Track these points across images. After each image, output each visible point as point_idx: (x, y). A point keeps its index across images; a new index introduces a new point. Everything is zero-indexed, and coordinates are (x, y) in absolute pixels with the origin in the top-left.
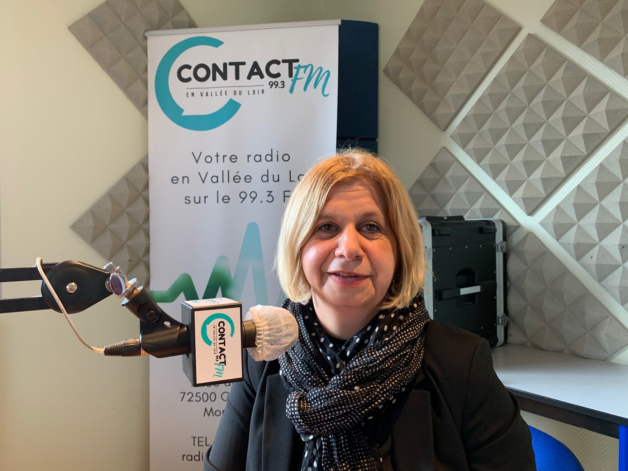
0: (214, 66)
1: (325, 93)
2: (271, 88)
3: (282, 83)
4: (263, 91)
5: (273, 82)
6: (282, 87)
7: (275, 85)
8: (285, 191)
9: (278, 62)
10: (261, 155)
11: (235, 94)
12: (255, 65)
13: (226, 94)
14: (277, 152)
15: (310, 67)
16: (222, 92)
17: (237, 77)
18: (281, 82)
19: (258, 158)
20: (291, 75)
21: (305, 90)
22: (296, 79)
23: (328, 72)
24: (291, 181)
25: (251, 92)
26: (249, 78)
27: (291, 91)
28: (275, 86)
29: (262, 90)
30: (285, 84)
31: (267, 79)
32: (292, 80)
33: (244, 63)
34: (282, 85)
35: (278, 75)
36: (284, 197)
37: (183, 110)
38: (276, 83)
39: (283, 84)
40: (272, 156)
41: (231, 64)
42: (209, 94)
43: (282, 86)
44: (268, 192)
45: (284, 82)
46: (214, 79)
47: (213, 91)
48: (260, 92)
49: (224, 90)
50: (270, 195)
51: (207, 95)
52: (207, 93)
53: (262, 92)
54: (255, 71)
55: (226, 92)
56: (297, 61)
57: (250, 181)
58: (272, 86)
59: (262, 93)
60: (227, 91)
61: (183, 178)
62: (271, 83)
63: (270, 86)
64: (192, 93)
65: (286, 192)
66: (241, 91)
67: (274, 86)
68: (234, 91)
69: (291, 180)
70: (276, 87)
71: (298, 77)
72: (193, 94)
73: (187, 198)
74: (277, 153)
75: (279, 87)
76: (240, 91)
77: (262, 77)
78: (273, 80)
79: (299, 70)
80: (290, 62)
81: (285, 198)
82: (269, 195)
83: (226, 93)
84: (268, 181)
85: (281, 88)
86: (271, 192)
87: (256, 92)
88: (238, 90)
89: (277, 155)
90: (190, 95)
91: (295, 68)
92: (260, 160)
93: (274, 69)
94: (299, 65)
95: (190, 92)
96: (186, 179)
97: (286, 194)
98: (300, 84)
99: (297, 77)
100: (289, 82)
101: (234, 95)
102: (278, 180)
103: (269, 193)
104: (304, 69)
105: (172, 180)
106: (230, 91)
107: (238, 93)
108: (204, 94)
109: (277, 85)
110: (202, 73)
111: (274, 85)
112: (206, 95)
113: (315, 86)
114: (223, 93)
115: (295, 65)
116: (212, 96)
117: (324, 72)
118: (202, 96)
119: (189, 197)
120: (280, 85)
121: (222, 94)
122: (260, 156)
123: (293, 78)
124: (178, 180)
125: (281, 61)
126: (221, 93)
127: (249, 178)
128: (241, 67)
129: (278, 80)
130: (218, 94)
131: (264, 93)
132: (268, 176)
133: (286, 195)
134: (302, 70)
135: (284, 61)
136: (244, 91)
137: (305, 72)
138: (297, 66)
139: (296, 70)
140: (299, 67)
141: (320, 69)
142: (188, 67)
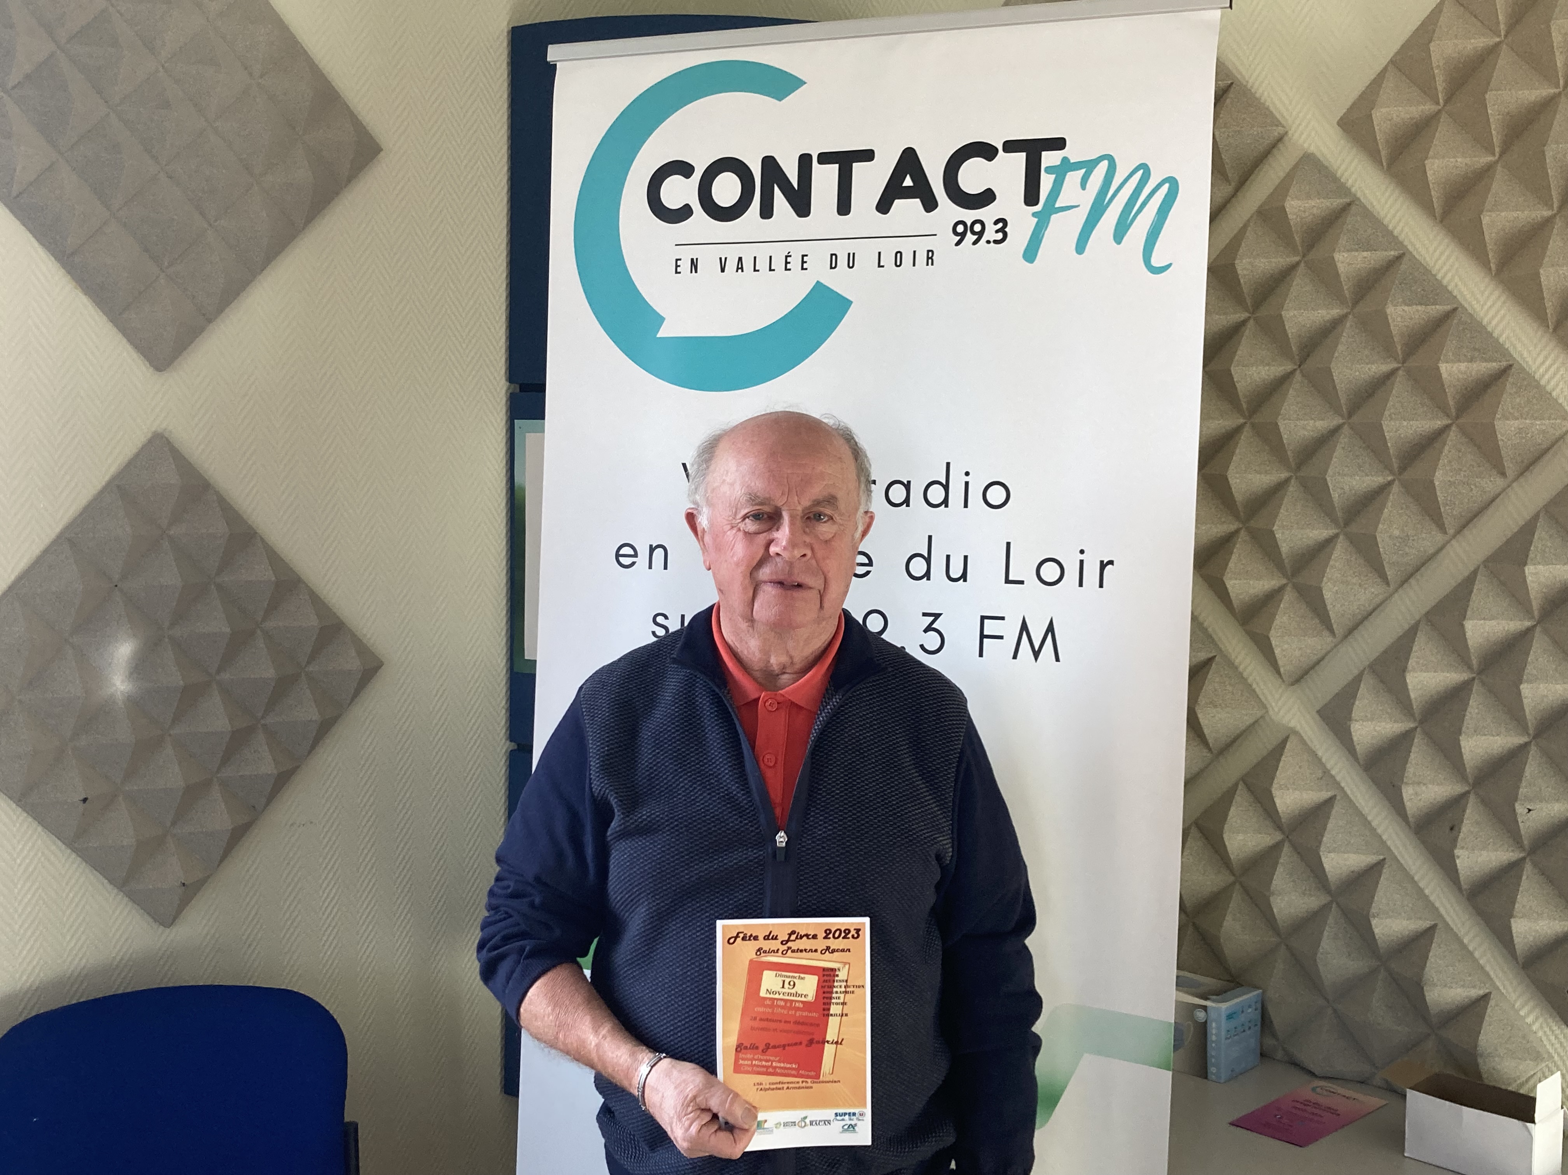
0: (770, 164)
1: (1156, 262)
2: (958, 244)
3: (1000, 225)
4: (930, 257)
5: (969, 225)
6: (996, 242)
7: (973, 233)
8: (983, 618)
9: (986, 151)
10: (909, 482)
11: (833, 266)
12: (909, 161)
13: (805, 266)
14: (967, 474)
15: (1105, 164)
16: (789, 259)
17: (844, 206)
18: (996, 223)
19: (897, 493)
20: (1031, 196)
21: (1080, 248)
22: (1051, 209)
23: (1173, 184)
24: (1008, 581)
25: (888, 260)
26: (884, 206)
27: (1030, 253)
28: (976, 237)
29: (928, 251)
30: (1006, 230)
31: (948, 211)
32: (1034, 215)
33: (867, 155)
34: (997, 232)
35: (987, 197)
36: (983, 636)
37: (660, 319)
38: (978, 228)
39: (1002, 230)
40: (946, 487)
41: (825, 158)
42: (748, 264)
43: (1000, 236)
44: (925, 614)
45: (1005, 222)
46: (767, 212)
47: (763, 253)
48: (922, 257)
49: (797, 250)
50: (933, 626)
51: (740, 267)
52: (740, 259)
53: (928, 258)
54: (908, 182)
55: (805, 259)
56: (1058, 144)
57: (868, 573)
58: (963, 235)
59: (927, 264)
60: (807, 255)
61: (652, 549)
62: (960, 229)
63: (959, 238)
64: (692, 260)
65: (986, 621)
66: (854, 254)
67: (970, 238)
68: (832, 255)
69: (1011, 578)
70: (975, 243)
72: (694, 264)
73: (660, 619)
74: (967, 479)
75: (988, 242)
76: (849, 254)
77: (930, 204)
78: (969, 216)
79: (1065, 176)
80: (1033, 149)
81: (985, 640)
82: (929, 629)
83: (803, 262)
84: (927, 575)
85: (992, 244)
86: (937, 616)
87: (907, 259)
88: (842, 250)
89: (967, 484)
90: (685, 265)
91: (1049, 170)
92: (907, 502)
93: (973, 176)
94: (1065, 160)
95: (686, 255)
96: (659, 553)
97: (991, 627)
98: (1064, 228)
99: (1055, 201)
100: (1022, 220)
101: (831, 268)
102: (964, 577)
103: (932, 618)
104: (1084, 171)
105: (618, 555)
106: (818, 256)
107: (842, 261)
108: (731, 265)
109: (980, 234)
110: (727, 189)
111: (969, 232)
112: (738, 269)
113: (1120, 233)
114: (795, 262)
115: (1049, 158)
116: (755, 270)
117: (1155, 184)
118: (723, 270)
119: (666, 617)
120: (991, 233)
121: (789, 266)
122: (907, 486)
123: (1039, 208)
124: (636, 555)
125: (1000, 148)
126: (787, 263)
127: (867, 561)
128: (858, 168)
129: (987, 214)
130: (778, 264)
131: (932, 264)
132: (928, 560)
133: (985, 633)
134: (1073, 178)
135: (1011, 146)
136: (866, 253)
137: (1083, 186)
138: (1059, 163)
139: (1054, 176)
140: (1066, 166)
141: (1141, 172)
142: (684, 169)
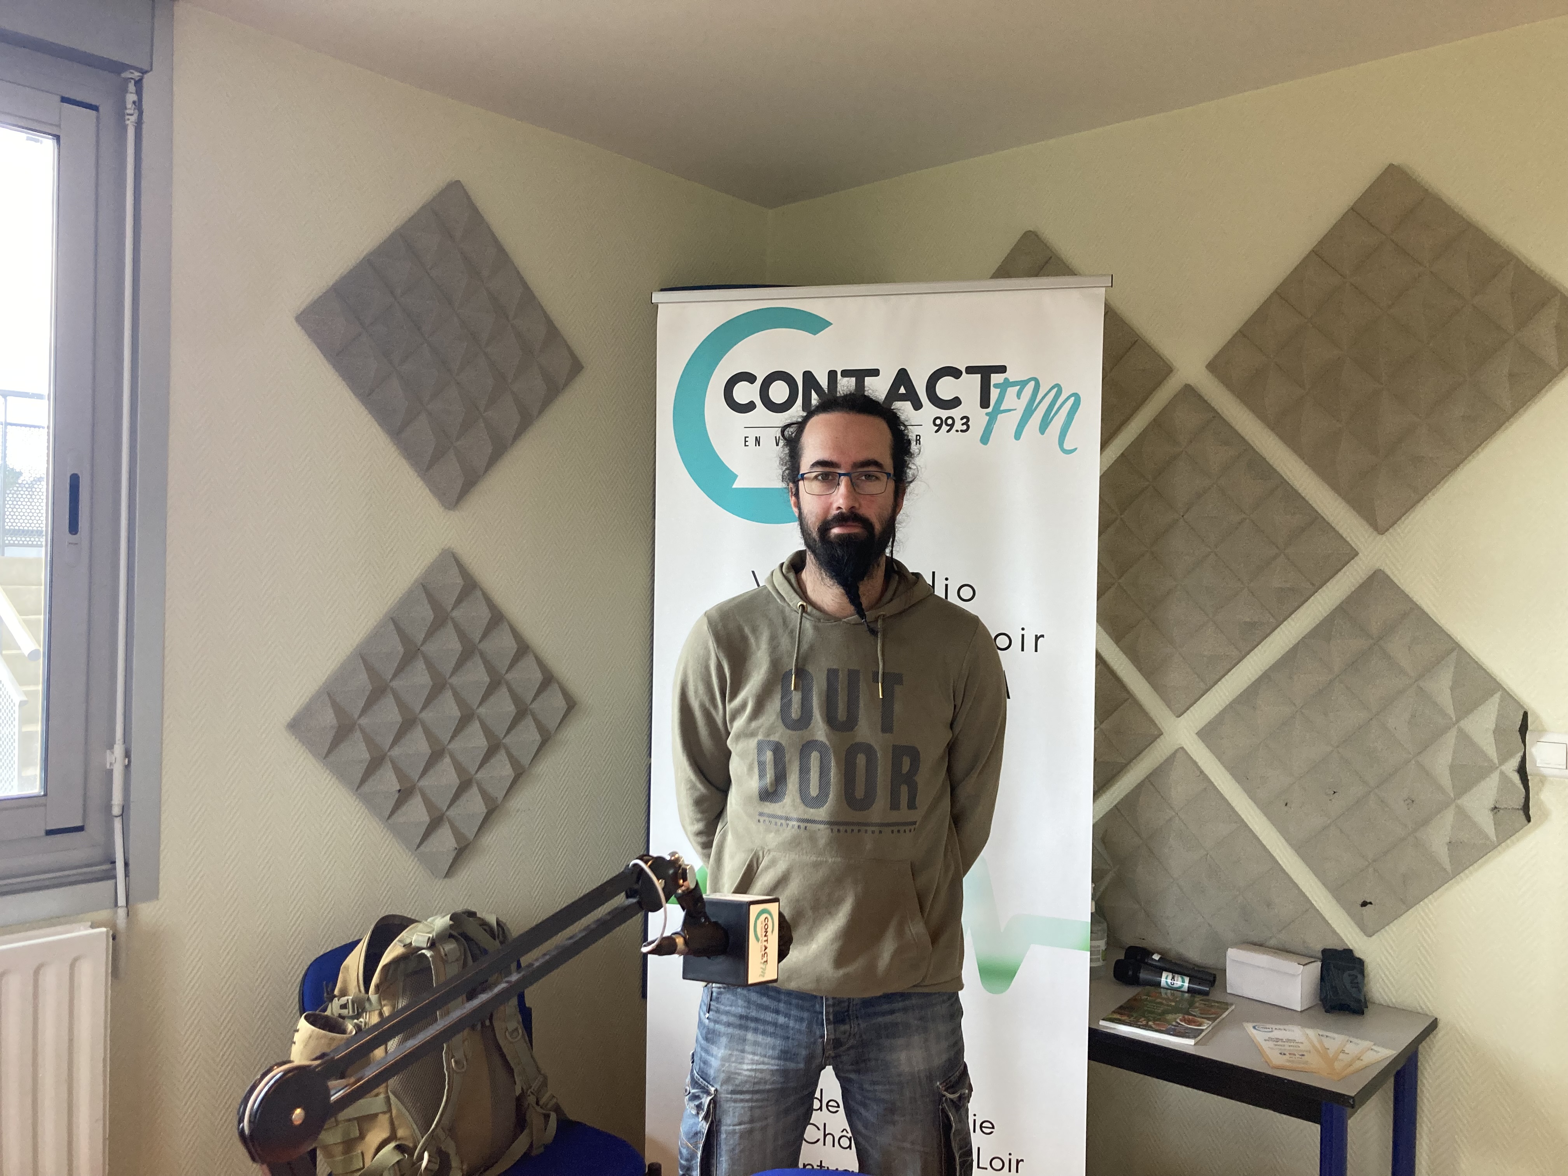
0: (808, 376)
1: (1067, 446)
2: (937, 431)
3: (965, 420)
5: (944, 419)
6: (962, 431)
7: (947, 425)
9: (954, 373)
12: (903, 377)
14: (947, 579)
15: (1032, 383)
18: (962, 419)
20: (985, 402)
21: (1018, 436)
22: (997, 411)
23: (1077, 397)
27: (985, 439)
28: (949, 428)
30: (969, 423)
31: (929, 410)
32: (987, 414)
33: (875, 373)
34: (963, 424)
35: (955, 402)
37: (736, 476)
38: (950, 422)
39: (966, 424)
41: (846, 373)
43: (965, 427)
45: (968, 418)
54: (902, 390)
56: (1002, 369)
58: (940, 426)
62: (938, 422)
63: (937, 428)
64: (756, 437)
67: (945, 428)
70: (948, 431)
71: (1002, 409)
72: (758, 441)
74: (947, 582)
75: (957, 431)
77: (918, 405)
78: (944, 414)
79: (1006, 390)
80: (985, 372)
85: (960, 432)
89: (947, 585)
90: (751, 441)
91: (996, 386)
93: (946, 388)
94: (1006, 379)
95: (752, 434)
98: (1007, 423)
99: (1000, 406)
100: (979, 418)
104: (1018, 387)
109: (952, 426)
110: (779, 392)
111: (944, 424)
113: (1043, 427)
115: (996, 378)
117: (1066, 397)
120: (958, 425)
123: (990, 410)
125: (963, 371)
128: (869, 381)
129: (956, 413)
134: (1012, 391)
135: (971, 370)
137: (1019, 396)
138: (1002, 381)
139: (998, 390)
140: (1007, 384)
141: (1056, 389)
142: (750, 378)
